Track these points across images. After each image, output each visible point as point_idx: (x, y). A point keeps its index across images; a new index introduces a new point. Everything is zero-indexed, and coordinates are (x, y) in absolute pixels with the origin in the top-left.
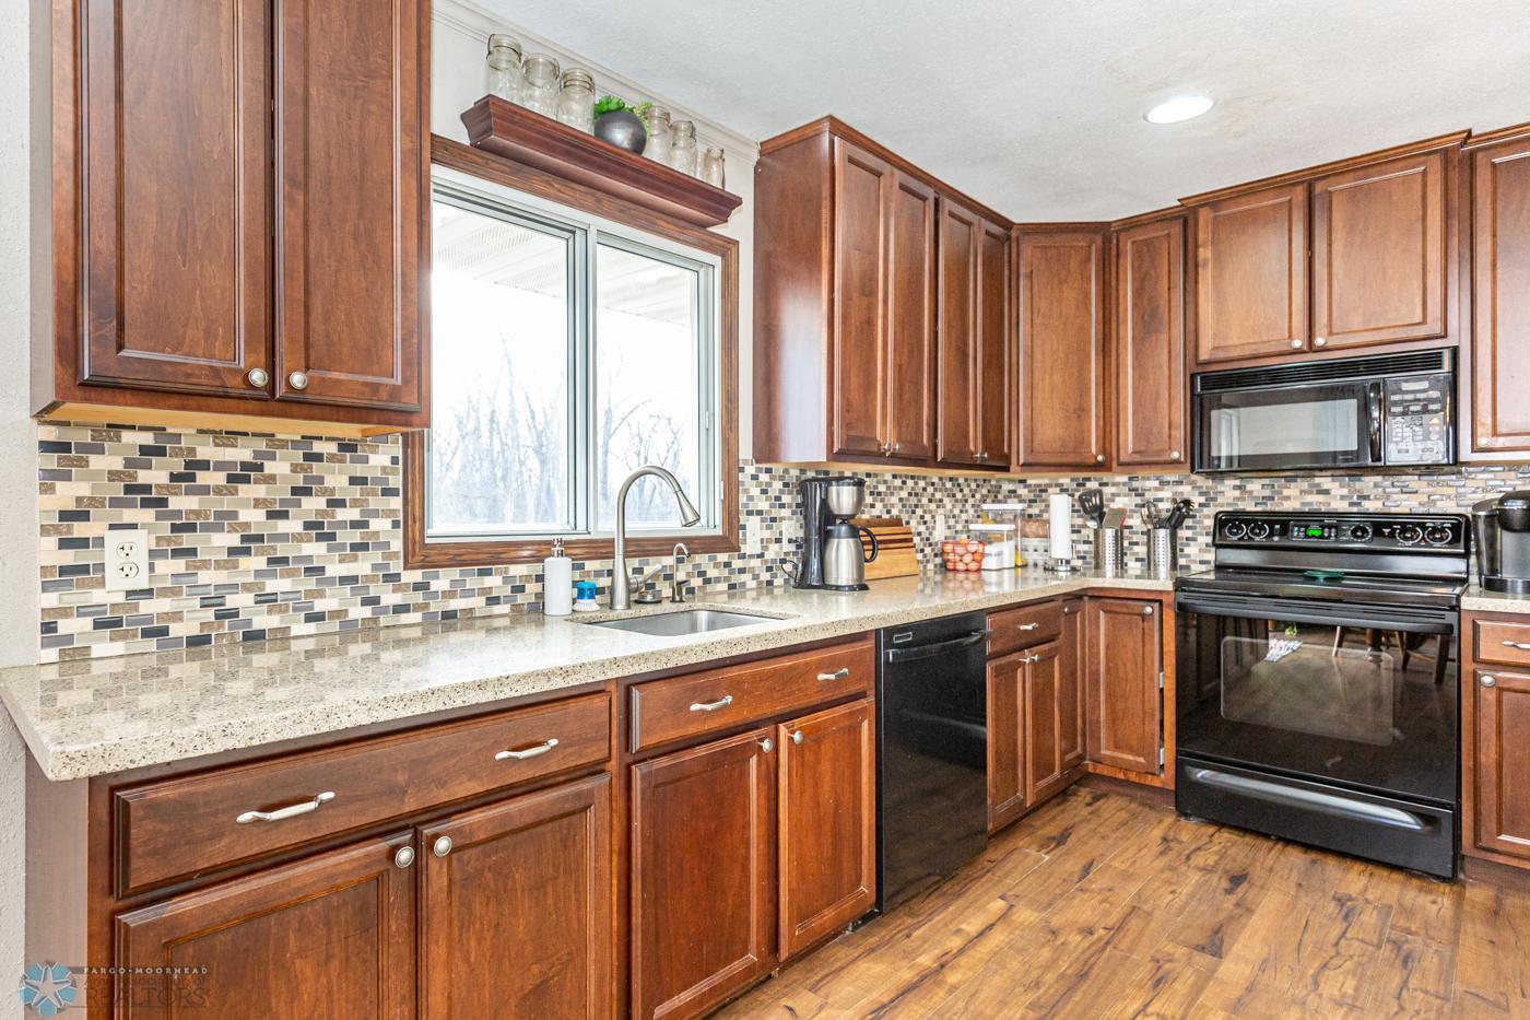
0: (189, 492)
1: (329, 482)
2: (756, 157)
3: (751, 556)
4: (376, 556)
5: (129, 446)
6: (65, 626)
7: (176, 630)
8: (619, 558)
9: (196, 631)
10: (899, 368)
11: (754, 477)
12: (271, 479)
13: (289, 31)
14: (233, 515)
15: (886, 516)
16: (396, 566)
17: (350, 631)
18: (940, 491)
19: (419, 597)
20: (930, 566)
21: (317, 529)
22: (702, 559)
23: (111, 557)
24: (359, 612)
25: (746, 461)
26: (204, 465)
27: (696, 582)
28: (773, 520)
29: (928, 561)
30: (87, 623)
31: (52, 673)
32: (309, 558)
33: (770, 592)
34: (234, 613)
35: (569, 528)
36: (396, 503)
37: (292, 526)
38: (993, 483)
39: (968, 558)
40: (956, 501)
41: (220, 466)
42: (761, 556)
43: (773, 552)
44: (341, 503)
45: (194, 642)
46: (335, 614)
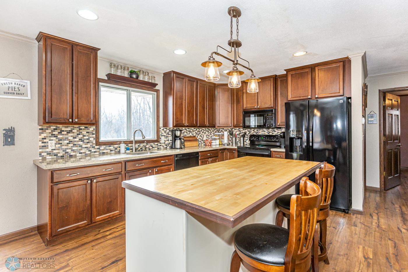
0: (61, 135)
1: (83, 133)
2: (163, 75)
3: (162, 143)
4: (91, 144)
5: (52, 129)
6: (43, 154)
7: (59, 155)
8: (134, 144)
9: (62, 155)
10: (188, 111)
11: (163, 130)
12: (74, 133)
13: (75, 73)
14: (68, 138)
15: (192, 136)
16: (94, 145)
17: (86, 155)
18: (205, 131)
19: (98, 150)
20: (203, 145)
21: (81, 140)
22: (152, 144)
23: (49, 144)
24: (88, 152)
25: (161, 127)
26: (63, 131)
27: (151, 148)
28: (167, 137)
29: (202, 144)
30: (46, 154)
31: (41, 161)
32: (80, 144)
33: (166, 149)
34: (68, 153)
35: (127, 139)
36: (94, 136)
37: (77, 139)
38: (218, 129)
39: (208, 143)
40: (209, 133)
41: (66, 131)
42: (164, 143)
43: (167, 142)
44: (85, 136)
45: (61, 156)
46: (84, 153)
